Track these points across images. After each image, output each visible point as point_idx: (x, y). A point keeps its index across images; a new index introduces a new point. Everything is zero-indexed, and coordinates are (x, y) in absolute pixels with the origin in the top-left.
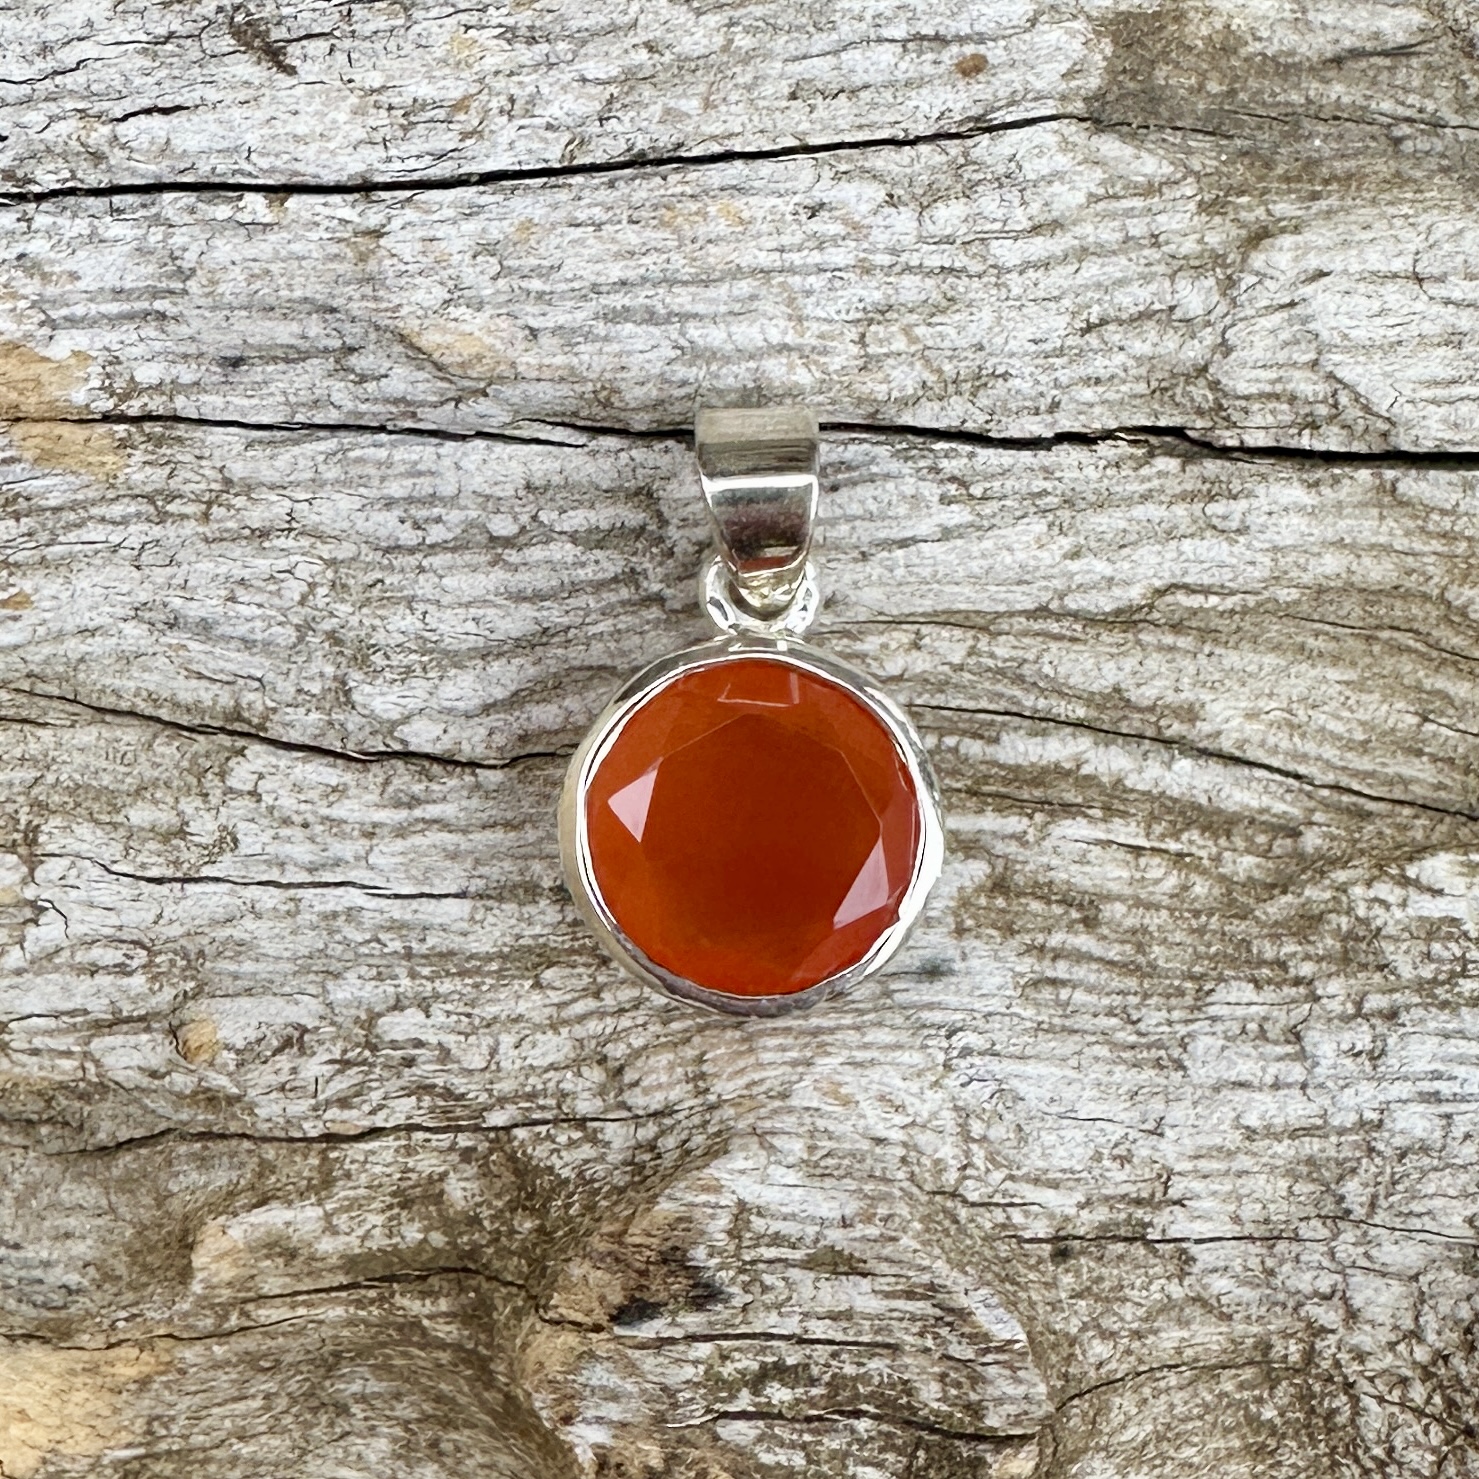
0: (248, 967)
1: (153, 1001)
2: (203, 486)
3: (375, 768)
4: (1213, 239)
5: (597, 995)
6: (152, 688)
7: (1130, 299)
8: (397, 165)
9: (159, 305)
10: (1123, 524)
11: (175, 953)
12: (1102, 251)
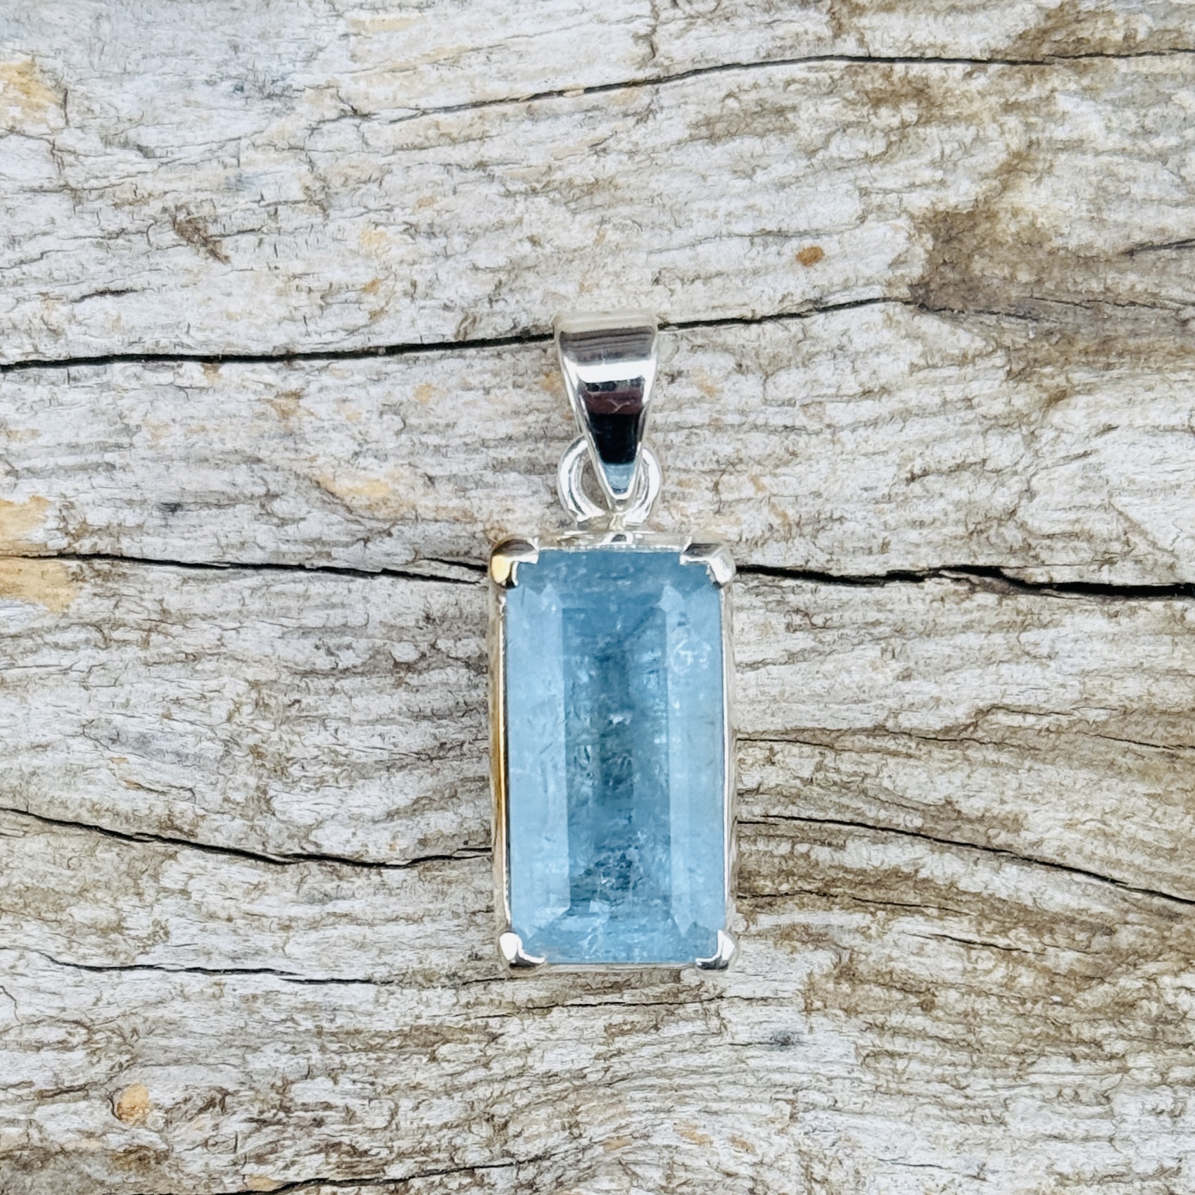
0: (176, 1041)
1: (93, 1071)
2: (144, 616)
3: (291, 868)
4: (1019, 402)
5: (486, 1066)
6: (95, 799)
7: (947, 454)
8: (316, 338)
9: (109, 457)
10: (948, 651)
11: (113, 1031)
12: (923, 413)
